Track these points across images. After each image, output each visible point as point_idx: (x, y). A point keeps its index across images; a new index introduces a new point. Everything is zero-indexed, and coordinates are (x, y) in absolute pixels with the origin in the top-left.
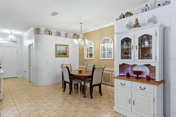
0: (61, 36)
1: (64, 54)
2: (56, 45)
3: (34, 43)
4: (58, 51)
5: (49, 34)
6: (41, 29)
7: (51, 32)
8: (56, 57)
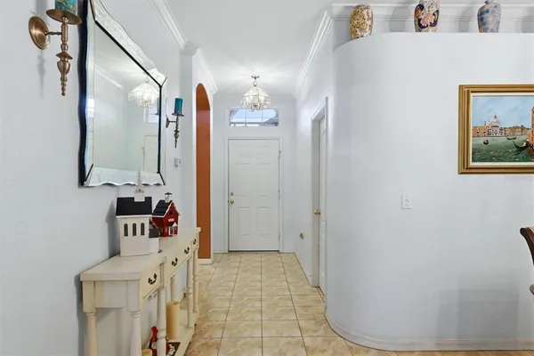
0: (495, 30)
1: (520, 149)
2: (466, 93)
3: (331, 101)
4: (477, 135)
5: (420, 27)
6: (368, 8)
7: (433, 10)
8: (465, 169)
